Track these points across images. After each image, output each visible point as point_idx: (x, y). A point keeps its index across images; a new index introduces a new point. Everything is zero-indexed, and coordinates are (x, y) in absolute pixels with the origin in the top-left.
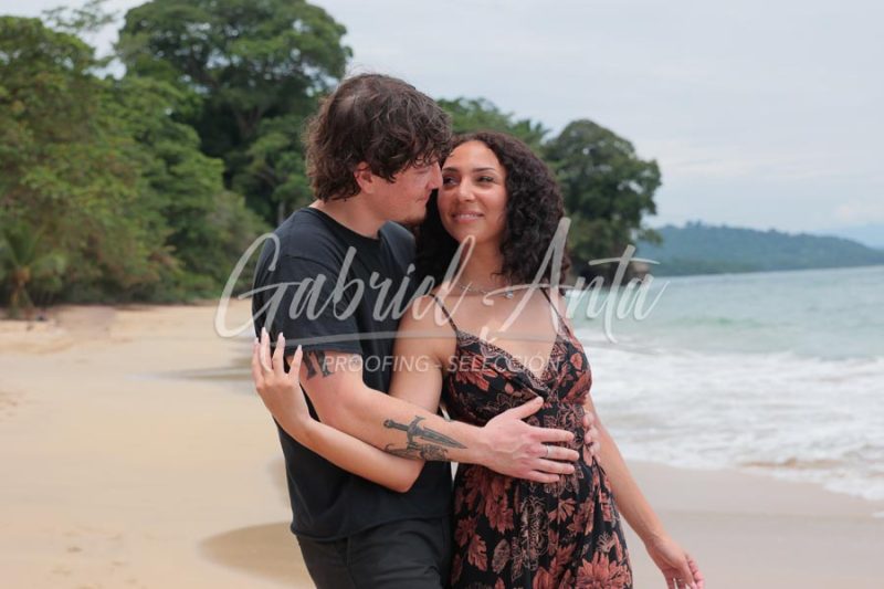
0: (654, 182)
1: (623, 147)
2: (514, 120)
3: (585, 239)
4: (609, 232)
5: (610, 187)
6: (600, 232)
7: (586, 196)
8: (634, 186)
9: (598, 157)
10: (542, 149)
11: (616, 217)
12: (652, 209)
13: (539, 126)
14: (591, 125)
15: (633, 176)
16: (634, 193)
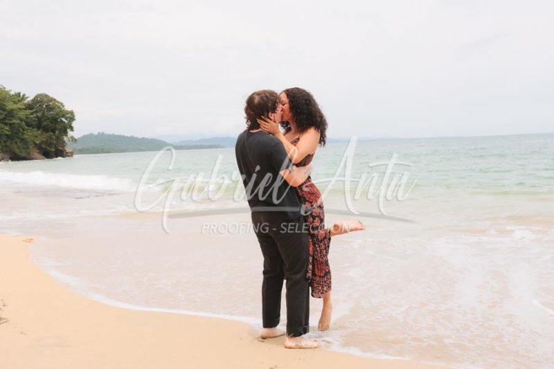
0: (72, 119)
1: (59, 105)
2: (12, 93)
3: (44, 140)
4: (54, 137)
5: (55, 120)
6: (50, 137)
7: (44, 124)
8: (64, 120)
9: (49, 108)
10: (25, 105)
11: (57, 132)
12: (72, 129)
13: (24, 95)
14: (46, 96)
15: (63, 116)
16: (64, 122)
